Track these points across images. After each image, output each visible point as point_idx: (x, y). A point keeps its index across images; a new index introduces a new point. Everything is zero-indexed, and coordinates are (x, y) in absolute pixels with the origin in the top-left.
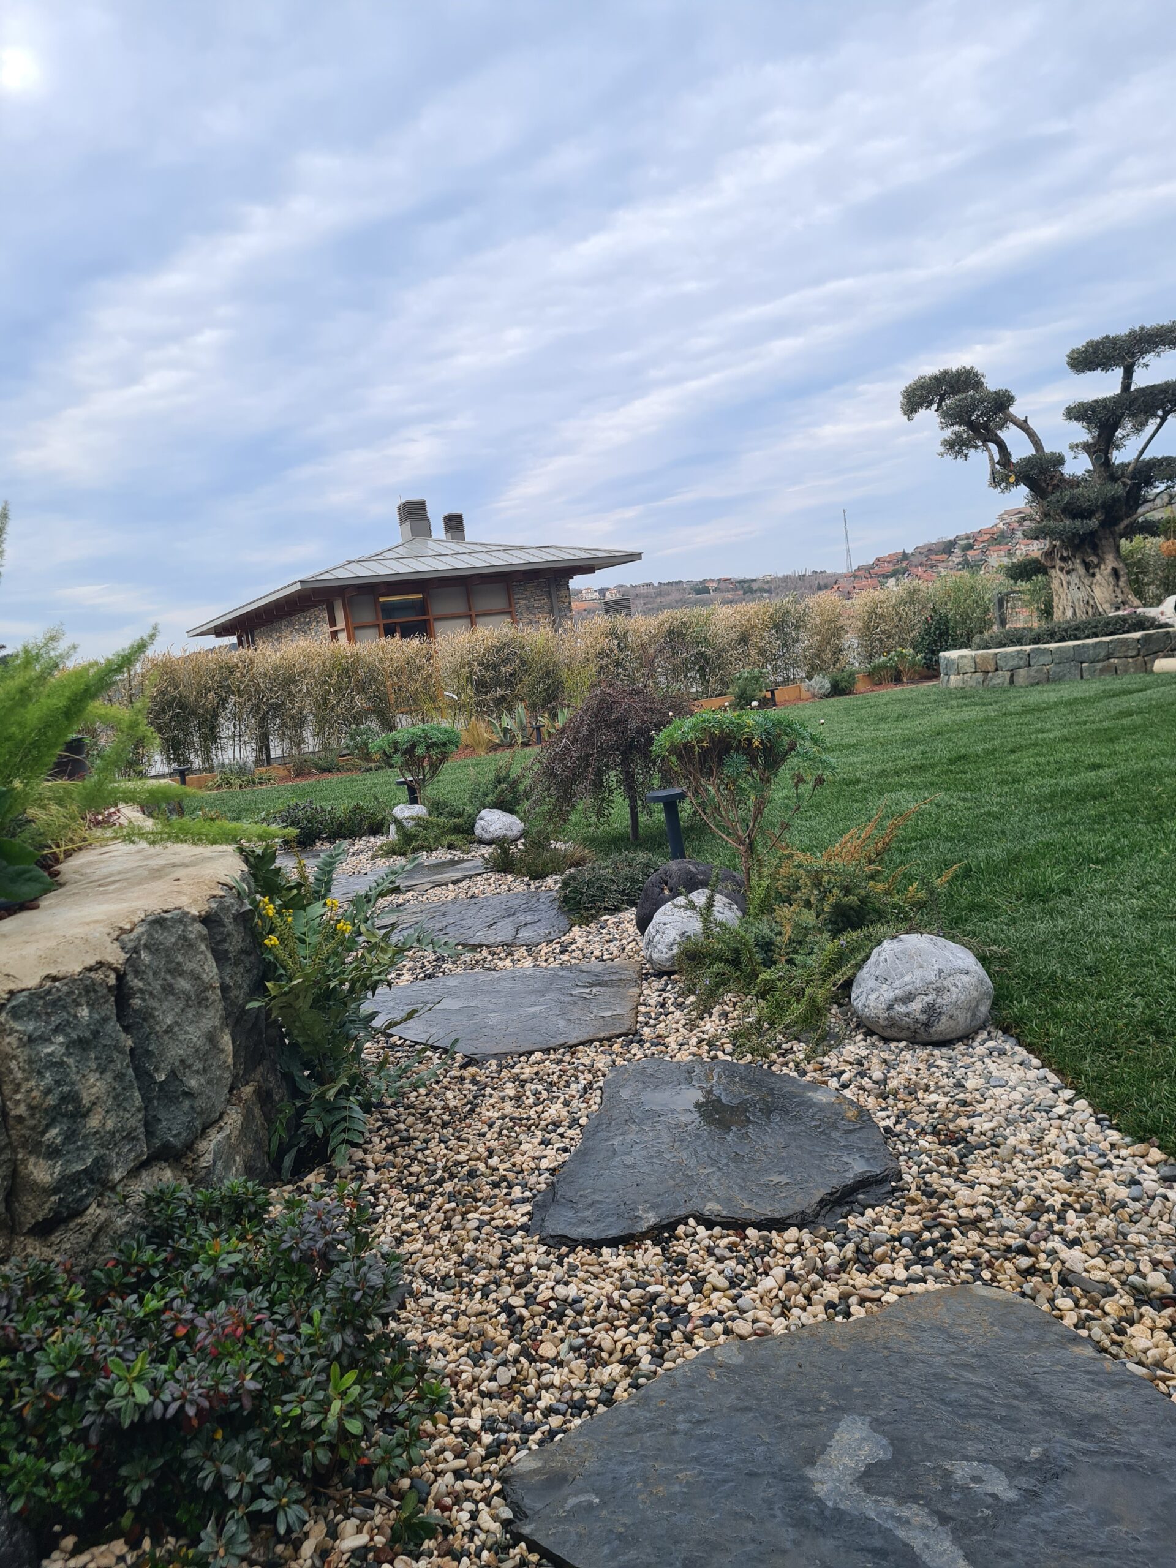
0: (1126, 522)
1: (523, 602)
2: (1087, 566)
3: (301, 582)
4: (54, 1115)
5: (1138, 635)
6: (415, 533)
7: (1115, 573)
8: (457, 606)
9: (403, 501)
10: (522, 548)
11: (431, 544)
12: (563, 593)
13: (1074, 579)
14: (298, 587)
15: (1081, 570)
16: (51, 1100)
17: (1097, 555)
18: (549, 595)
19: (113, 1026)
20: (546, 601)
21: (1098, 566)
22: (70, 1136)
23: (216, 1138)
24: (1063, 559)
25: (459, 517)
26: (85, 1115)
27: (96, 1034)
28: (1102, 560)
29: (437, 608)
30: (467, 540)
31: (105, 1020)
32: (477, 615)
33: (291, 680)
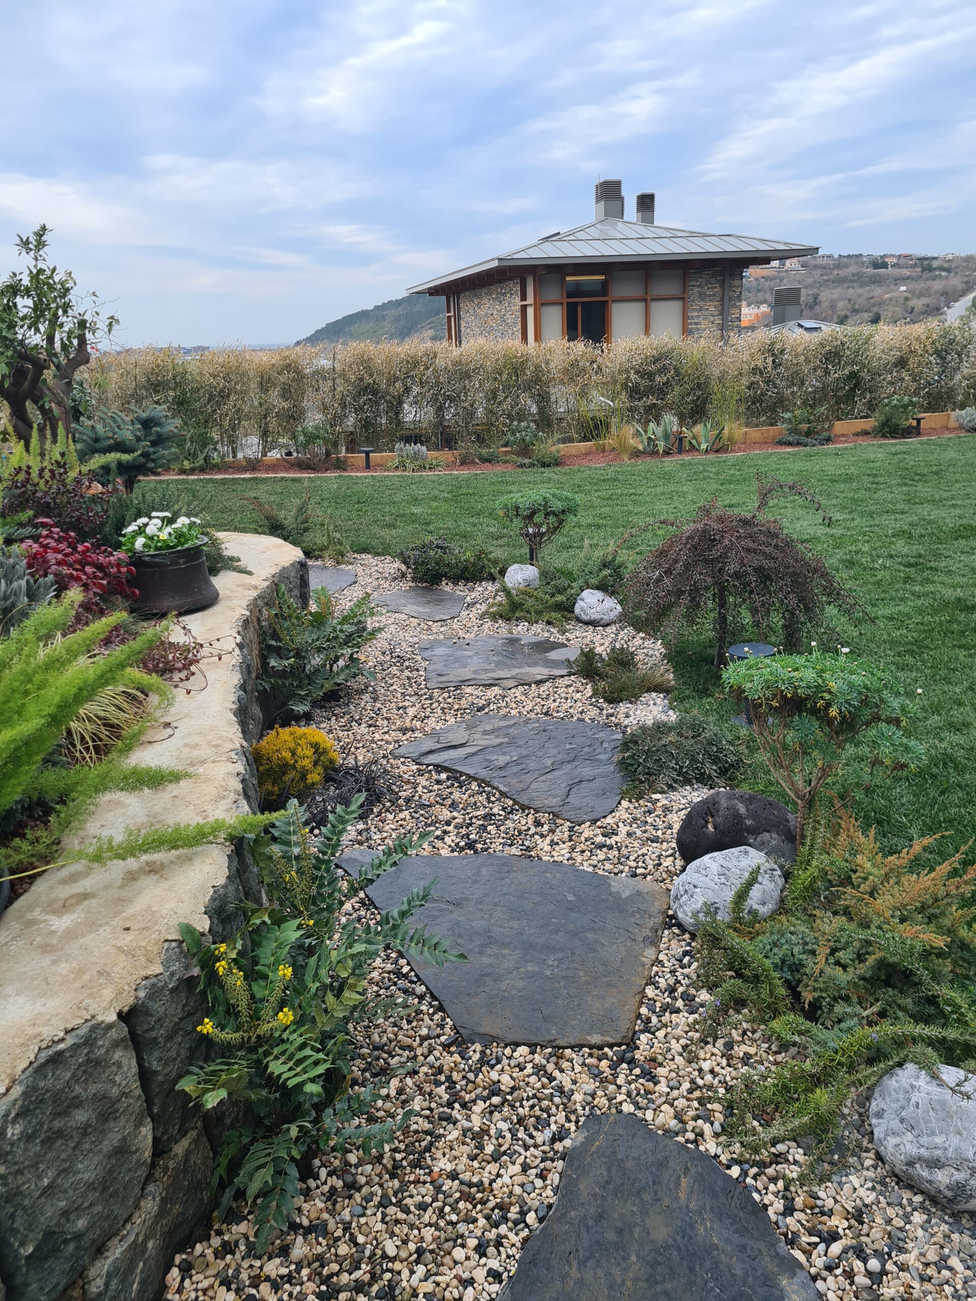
1: (696, 290)
3: (499, 259)
6: (608, 213)
8: (636, 290)
9: (602, 180)
10: (705, 235)
11: (620, 225)
12: (737, 282)
14: (495, 264)
18: (722, 286)
20: (718, 289)
23: (116, 1251)
25: (651, 197)
29: (617, 290)
30: (656, 224)
32: (652, 300)
33: (467, 376)
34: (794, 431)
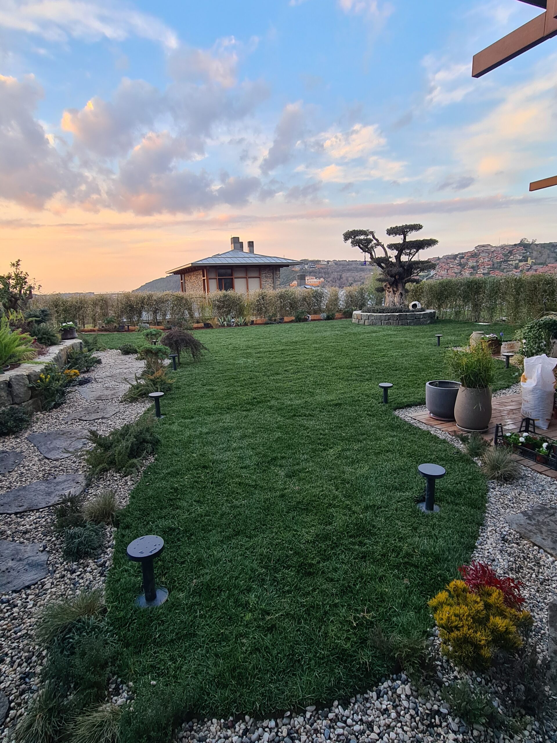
0: (406, 279)
1: (264, 275)
2: (394, 291)
5: (397, 314)
6: (237, 249)
7: (401, 294)
8: (242, 274)
9: (231, 237)
11: (241, 253)
12: (278, 273)
13: (390, 294)
14: (190, 265)
15: (392, 292)
17: (397, 288)
20: (272, 274)
21: (397, 291)
24: (388, 288)
28: (398, 290)
29: (236, 275)
30: (253, 252)
31: (6, 387)
32: (249, 278)
34: (270, 320)
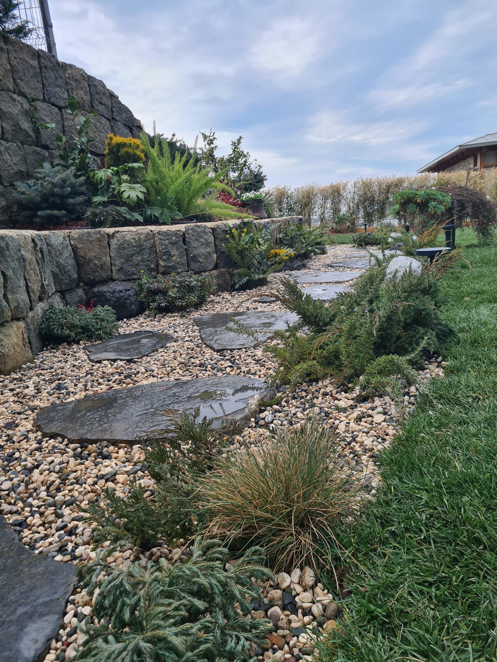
3: (460, 146)
4: (165, 254)
14: (458, 148)
16: (164, 251)
19: (181, 243)
22: (168, 259)
26: (173, 256)
27: (176, 243)
31: (179, 241)
